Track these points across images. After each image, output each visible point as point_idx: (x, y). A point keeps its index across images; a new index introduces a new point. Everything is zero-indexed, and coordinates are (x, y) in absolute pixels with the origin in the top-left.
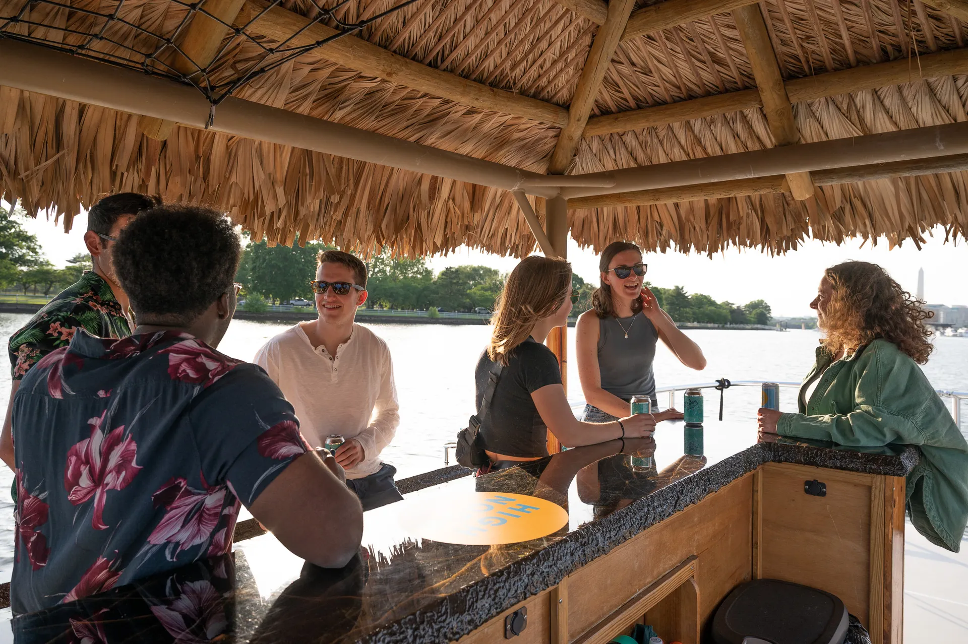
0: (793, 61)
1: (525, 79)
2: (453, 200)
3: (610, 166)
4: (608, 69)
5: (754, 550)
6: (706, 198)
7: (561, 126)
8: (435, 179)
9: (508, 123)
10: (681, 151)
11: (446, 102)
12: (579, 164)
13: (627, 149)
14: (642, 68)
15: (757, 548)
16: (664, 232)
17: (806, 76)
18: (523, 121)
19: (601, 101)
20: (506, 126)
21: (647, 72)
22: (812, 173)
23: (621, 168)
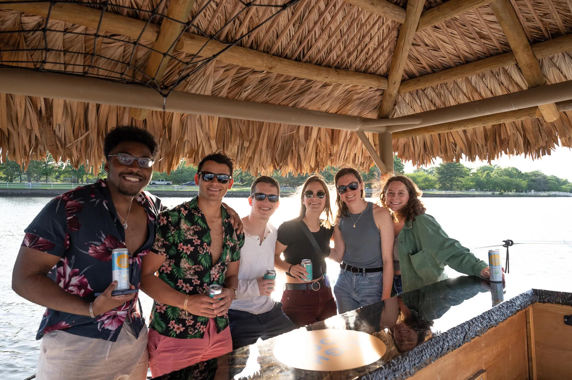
0: (536, 31)
1: (357, 62)
2: (320, 139)
3: (418, 110)
4: (411, 50)
6: (484, 125)
7: (383, 89)
8: (307, 128)
9: (349, 90)
10: (464, 96)
11: (308, 81)
12: (398, 110)
13: (428, 98)
14: (433, 47)
16: (458, 149)
17: (546, 40)
18: (360, 87)
19: (408, 70)
20: (349, 92)
21: (436, 49)
22: (557, 104)
23: (425, 110)
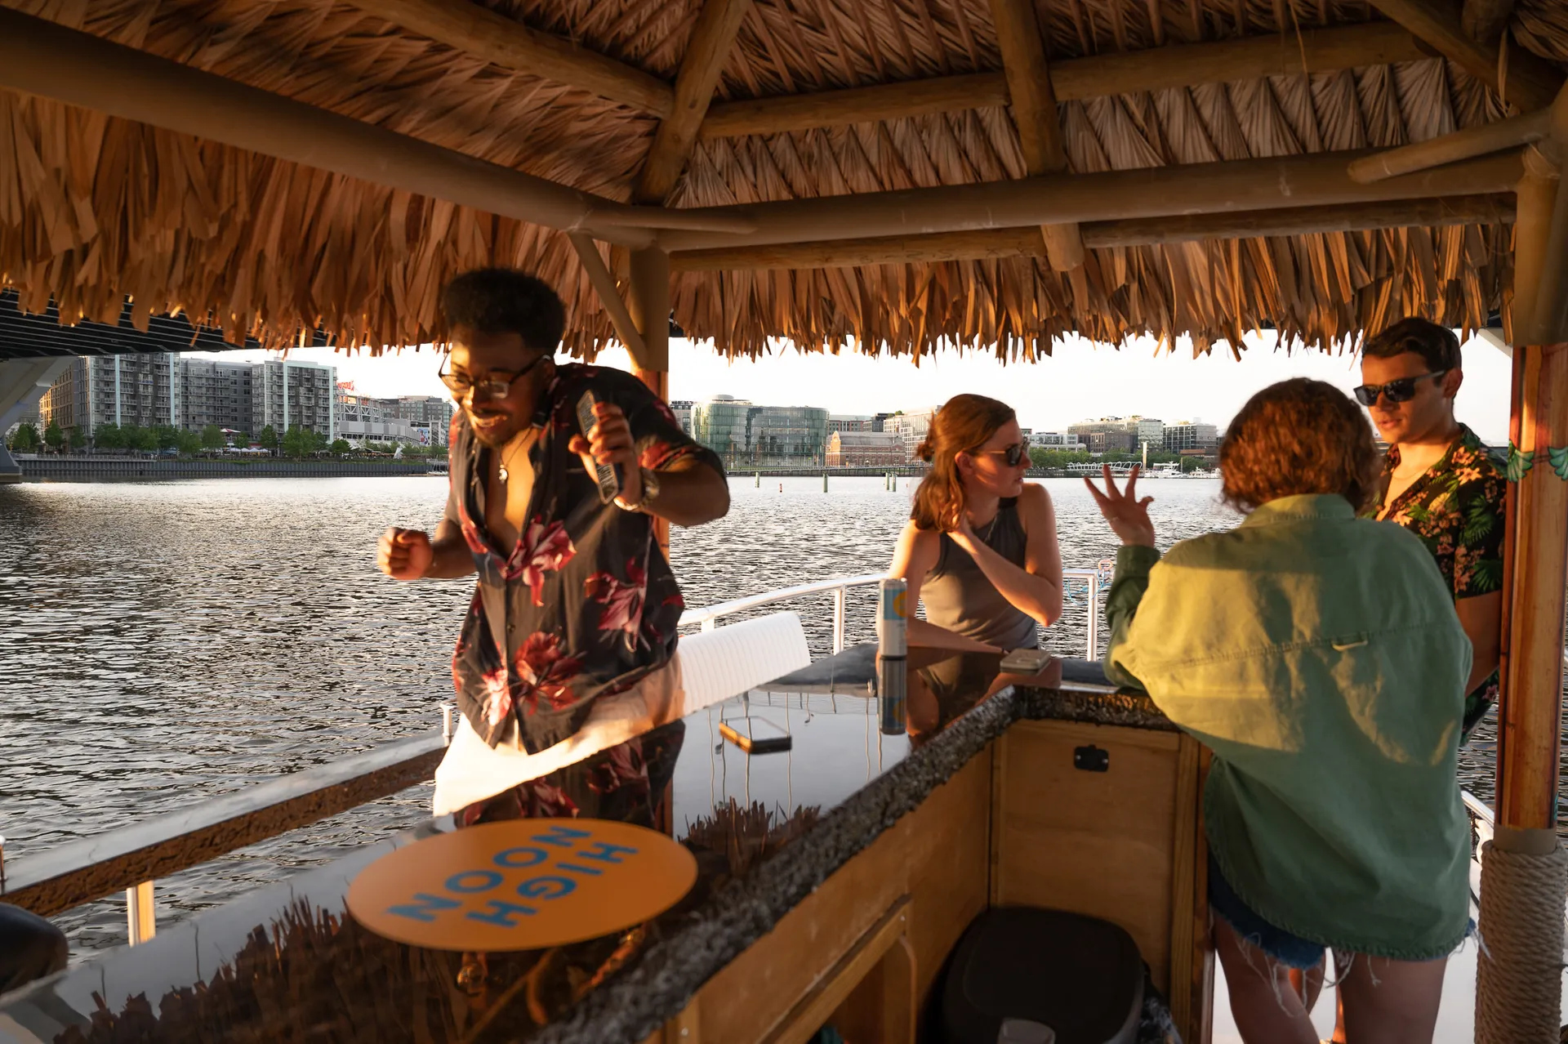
0: (1062, 26)
1: (593, 18)
2: (455, 243)
3: (745, 196)
4: (748, 14)
5: (993, 866)
6: (909, 260)
7: (659, 115)
8: (417, 201)
9: (560, 102)
10: (871, 175)
11: (438, 48)
12: (690, 189)
13: (776, 166)
14: (806, 16)
15: (997, 863)
16: (836, 318)
17: (1081, 55)
18: (590, 99)
19: (732, 74)
20: (556, 108)
21: (817, 26)
22: (1083, 226)
23: (764, 199)
